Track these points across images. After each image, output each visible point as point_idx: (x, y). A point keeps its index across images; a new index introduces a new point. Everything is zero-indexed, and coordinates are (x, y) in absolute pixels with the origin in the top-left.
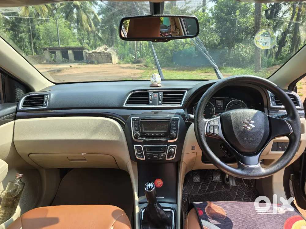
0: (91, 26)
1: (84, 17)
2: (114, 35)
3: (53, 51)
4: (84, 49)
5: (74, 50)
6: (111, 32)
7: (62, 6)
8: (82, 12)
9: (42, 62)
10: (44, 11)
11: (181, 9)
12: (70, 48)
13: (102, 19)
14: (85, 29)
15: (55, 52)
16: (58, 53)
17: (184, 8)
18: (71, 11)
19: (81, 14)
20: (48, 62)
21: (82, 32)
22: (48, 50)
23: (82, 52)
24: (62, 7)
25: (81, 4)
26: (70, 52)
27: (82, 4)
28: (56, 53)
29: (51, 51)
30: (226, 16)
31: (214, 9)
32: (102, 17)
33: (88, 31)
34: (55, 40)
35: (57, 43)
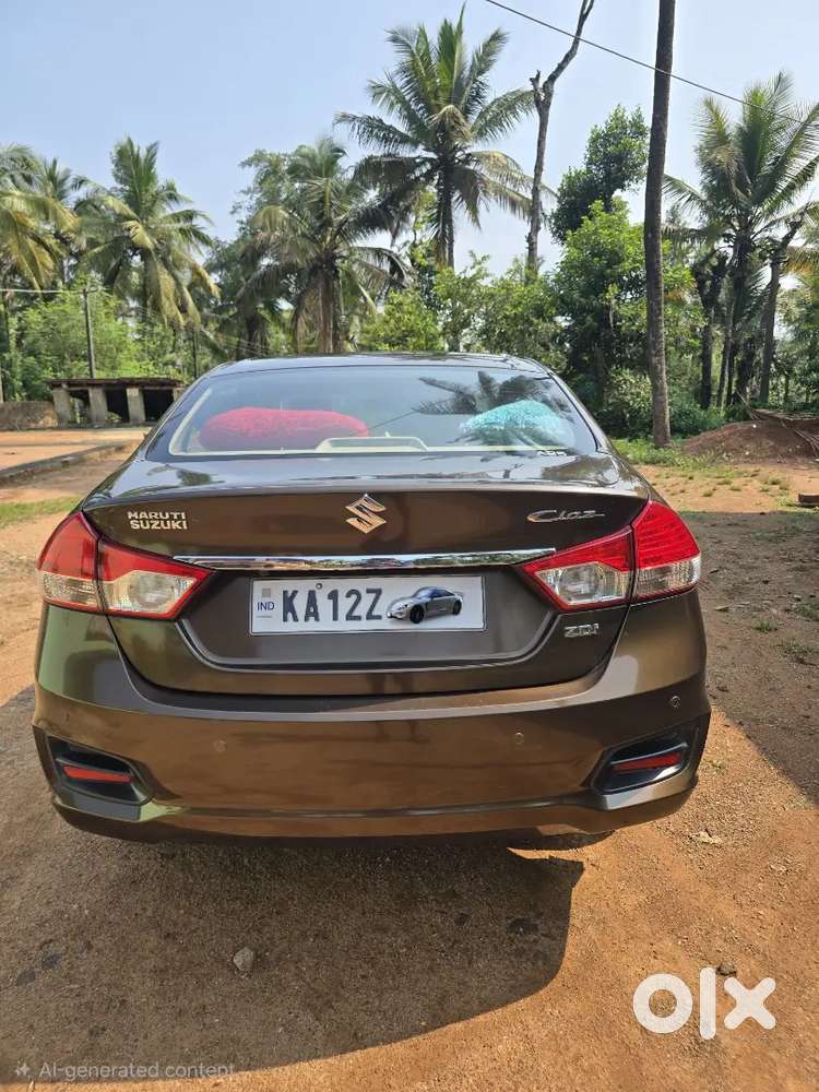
0: (183, 309)
1: (166, 282)
2: (259, 337)
3: (79, 391)
4: (175, 385)
5: (147, 388)
6: (248, 327)
7: (95, 247)
8: (159, 267)
9: (33, 425)
10: (44, 265)
11: (463, 277)
12: (132, 383)
13: (219, 285)
14: (166, 320)
15: (87, 393)
16: (97, 398)
17: (470, 273)
18: (124, 265)
19: (157, 273)
20: (64, 424)
21: (156, 330)
22: (64, 386)
23: (171, 392)
24: (96, 250)
25: (158, 241)
26: (133, 393)
27: (160, 243)
28: (91, 395)
29: (74, 389)
30: (582, 300)
31: (553, 277)
32: (218, 280)
33: (173, 324)
34: (76, 356)
35: (83, 363)
